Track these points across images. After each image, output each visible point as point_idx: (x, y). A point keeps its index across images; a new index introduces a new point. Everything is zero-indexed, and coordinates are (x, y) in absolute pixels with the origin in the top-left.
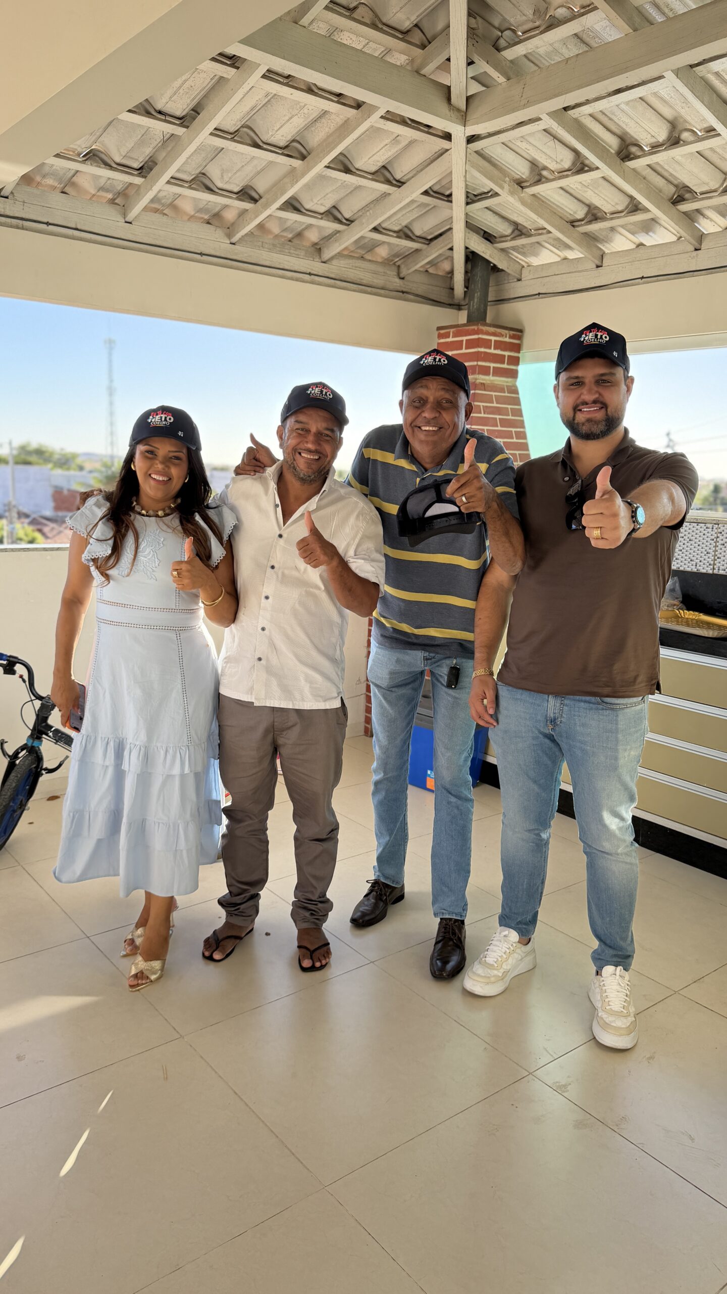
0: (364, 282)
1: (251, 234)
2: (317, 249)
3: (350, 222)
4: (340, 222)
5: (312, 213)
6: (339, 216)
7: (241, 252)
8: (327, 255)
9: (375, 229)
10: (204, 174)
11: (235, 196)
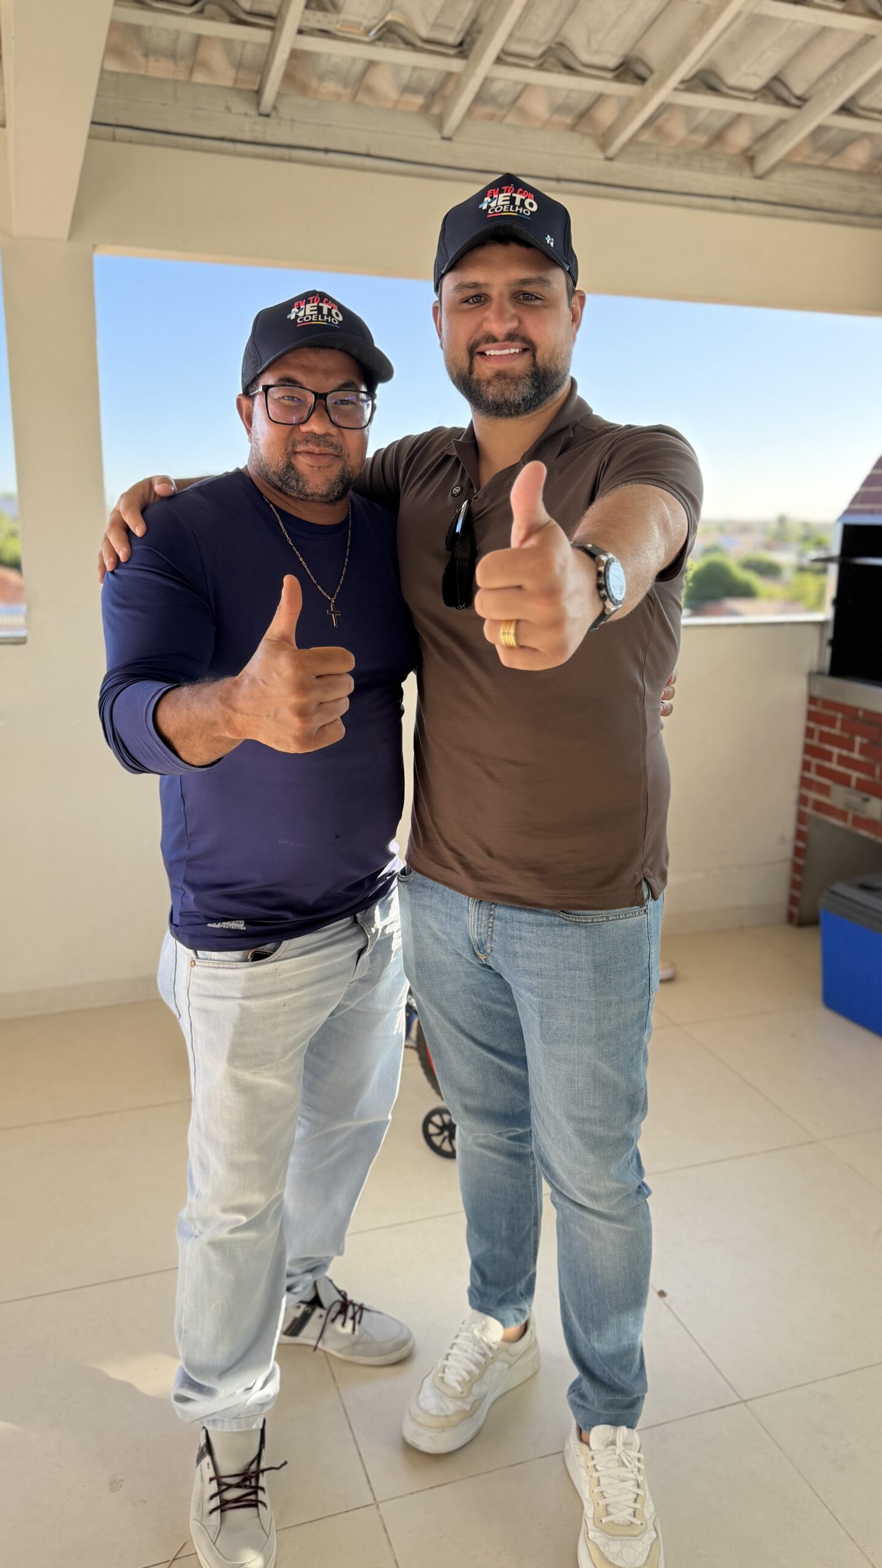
0: (826, 205)
1: (632, 141)
2: (749, 158)
3: (803, 100)
4: (786, 103)
5: (739, 92)
6: (785, 94)
7: (625, 170)
8: (764, 163)
9: (845, 109)
10: (561, 44)
11: (610, 75)
